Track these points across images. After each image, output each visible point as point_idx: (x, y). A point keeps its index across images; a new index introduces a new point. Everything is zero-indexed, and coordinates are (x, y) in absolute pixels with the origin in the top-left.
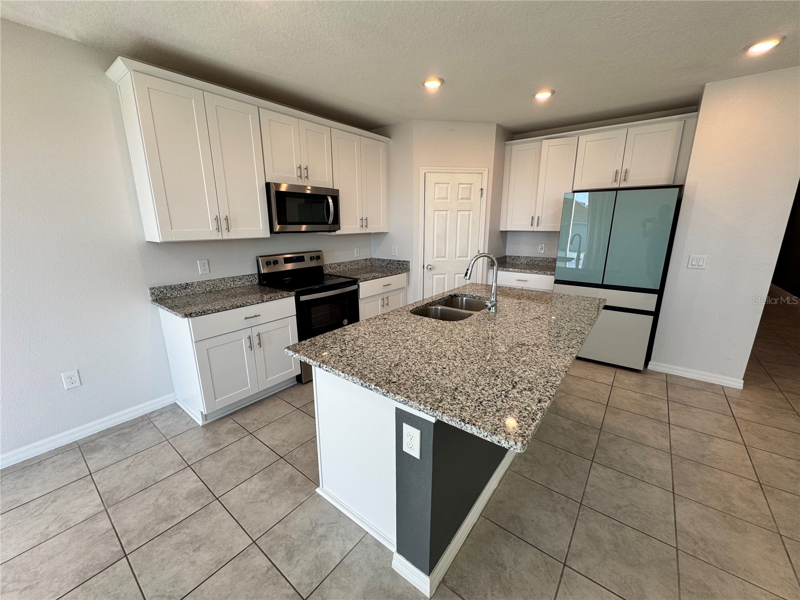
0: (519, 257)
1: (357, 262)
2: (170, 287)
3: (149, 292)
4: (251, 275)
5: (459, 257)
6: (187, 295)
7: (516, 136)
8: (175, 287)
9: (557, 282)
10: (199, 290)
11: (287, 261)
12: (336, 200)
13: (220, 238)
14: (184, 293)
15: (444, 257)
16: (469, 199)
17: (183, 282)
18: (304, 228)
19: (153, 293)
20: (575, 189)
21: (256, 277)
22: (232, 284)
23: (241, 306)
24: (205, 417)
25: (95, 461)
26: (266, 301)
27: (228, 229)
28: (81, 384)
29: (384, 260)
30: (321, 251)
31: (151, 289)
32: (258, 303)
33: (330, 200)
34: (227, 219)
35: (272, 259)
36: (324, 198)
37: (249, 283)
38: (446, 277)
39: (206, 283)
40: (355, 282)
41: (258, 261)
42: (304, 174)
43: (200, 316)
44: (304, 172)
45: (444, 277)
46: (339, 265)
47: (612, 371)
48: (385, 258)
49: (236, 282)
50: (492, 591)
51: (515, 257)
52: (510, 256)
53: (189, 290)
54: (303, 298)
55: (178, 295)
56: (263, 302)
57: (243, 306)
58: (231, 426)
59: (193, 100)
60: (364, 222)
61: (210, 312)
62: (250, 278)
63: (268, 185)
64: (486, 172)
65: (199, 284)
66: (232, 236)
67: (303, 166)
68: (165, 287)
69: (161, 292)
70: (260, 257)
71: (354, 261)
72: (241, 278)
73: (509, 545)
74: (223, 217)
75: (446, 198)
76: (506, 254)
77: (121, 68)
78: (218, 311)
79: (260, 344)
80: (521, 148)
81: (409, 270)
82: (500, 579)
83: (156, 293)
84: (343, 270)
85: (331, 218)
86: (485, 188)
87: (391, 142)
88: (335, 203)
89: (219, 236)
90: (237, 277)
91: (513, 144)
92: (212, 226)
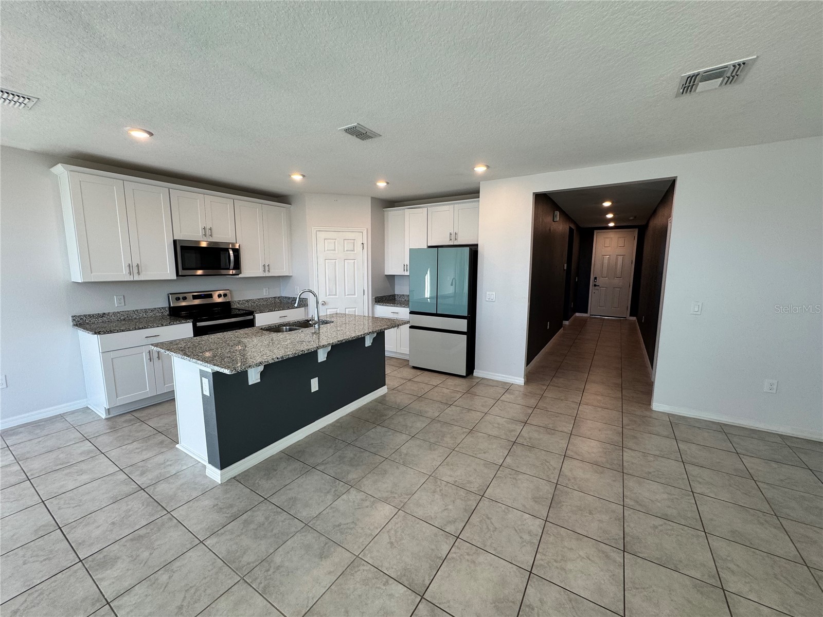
1: (266, 299)
2: (89, 315)
3: (71, 319)
4: (162, 308)
5: (348, 295)
6: (103, 322)
7: (396, 204)
8: (93, 316)
9: (411, 313)
10: (114, 318)
11: (195, 297)
12: (237, 252)
13: (132, 279)
14: (100, 320)
15: (336, 295)
16: (353, 251)
17: (101, 312)
18: (200, 272)
19: (74, 320)
20: (429, 245)
21: (167, 309)
22: (144, 315)
23: (142, 328)
24: (108, 411)
26: (166, 325)
27: (139, 273)
28: (7, 387)
29: (289, 298)
30: (228, 290)
31: (72, 317)
32: (158, 326)
33: (231, 252)
34: (138, 266)
35: (181, 296)
36: (227, 250)
37: (160, 314)
39: (121, 313)
40: (251, 313)
41: (169, 297)
42: (208, 232)
43: (107, 333)
44: (207, 231)
45: (337, 311)
46: (247, 301)
47: (444, 377)
48: (290, 296)
50: (260, 479)
51: (401, 295)
52: (397, 295)
53: (105, 319)
54: (199, 324)
55: (96, 322)
56: (162, 325)
57: (145, 328)
58: (130, 418)
59: (115, 187)
60: (266, 267)
61: (116, 331)
62: (161, 310)
63: (175, 242)
64: (365, 231)
65: (114, 314)
66: (142, 278)
67: (208, 227)
68: (85, 316)
69: (81, 319)
70: (171, 294)
72: (152, 310)
74: (135, 265)
75: (335, 250)
77: (60, 169)
78: (123, 331)
79: (159, 358)
80: (393, 214)
81: (307, 306)
82: (269, 475)
83: (77, 320)
84: (252, 306)
85: (232, 265)
86: (365, 242)
87: (292, 207)
88: (236, 254)
89: (131, 278)
90: (149, 309)
91: (389, 211)
92: (125, 271)
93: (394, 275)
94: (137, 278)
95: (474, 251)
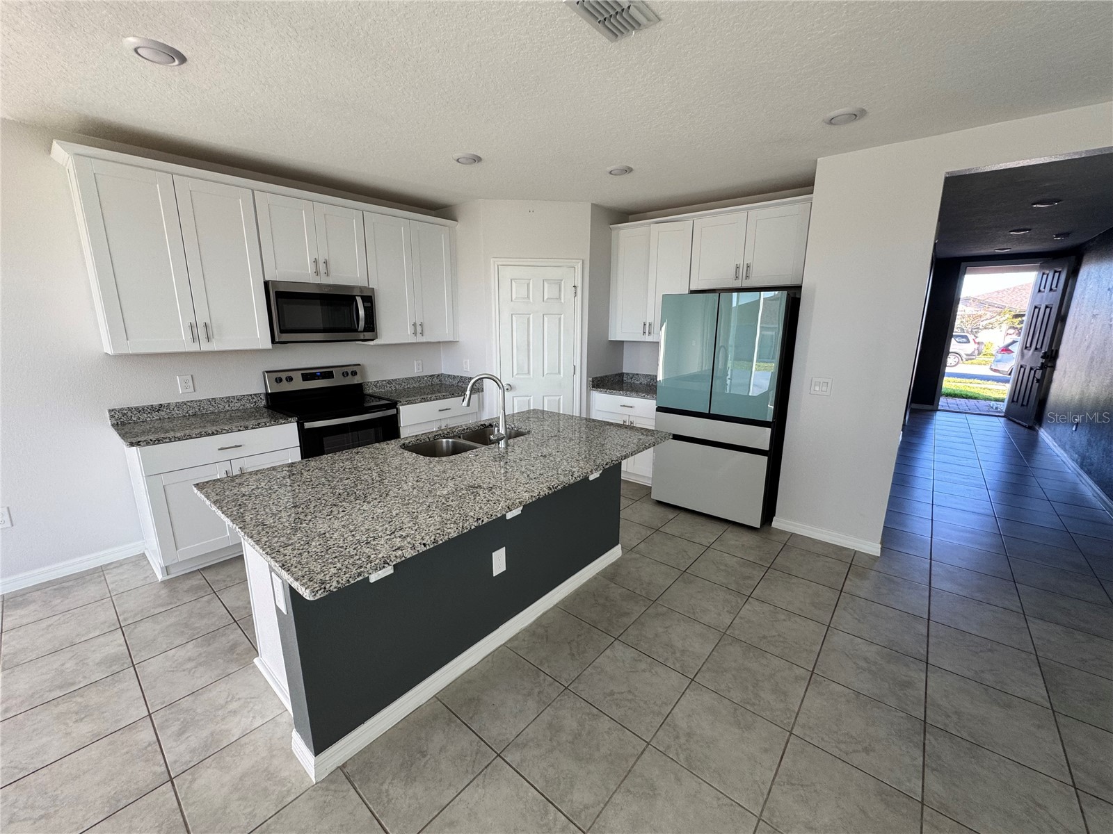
0: (637, 374)
1: (419, 379)
2: (137, 409)
3: (107, 415)
4: (255, 395)
5: (548, 374)
6: (160, 419)
8: (143, 409)
9: (660, 409)
10: (178, 412)
11: (306, 377)
12: (369, 300)
13: (198, 349)
14: (156, 416)
15: (528, 374)
16: (559, 299)
17: (155, 403)
19: (112, 417)
20: (693, 288)
21: (263, 397)
23: (213, 434)
24: (167, 569)
25: (14, 618)
26: (252, 428)
27: (209, 339)
28: (12, 526)
29: (454, 377)
30: (359, 365)
31: (110, 411)
32: (239, 430)
33: (359, 300)
34: (206, 325)
35: (283, 375)
36: (353, 298)
37: (252, 405)
38: (532, 400)
39: (189, 404)
40: (394, 405)
41: (264, 377)
42: (322, 269)
43: (153, 445)
44: (321, 266)
45: (529, 401)
46: (390, 382)
47: (718, 529)
48: (456, 374)
49: (233, 404)
50: (393, 779)
51: (633, 375)
52: (627, 374)
53: (163, 413)
54: (308, 425)
55: (149, 419)
56: (247, 428)
57: (216, 434)
58: (198, 582)
59: (158, 186)
60: (418, 328)
61: (168, 440)
62: (253, 398)
63: (266, 284)
64: (580, 265)
65: (178, 405)
66: (214, 346)
67: (322, 259)
68: (130, 409)
69: (124, 414)
70: (267, 372)
71: (413, 378)
72: (239, 399)
73: (446, 730)
74: (200, 325)
75: (528, 298)
76: (624, 371)
77: (61, 153)
78: (179, 440)
80: (628, 233)
81: (483, 391)
82: (411, 767)
83: (117, 416)
84: (396, 390)
85: (362, 324)
86: (579, 285)
87: (458, 226)
88: (369, 305)
89: (194, 348)
90: (234, 397)
91: (619, 228)
92: (185, 335)
93: (623, 341)
94: (206, 347)
95: (793, 298)
